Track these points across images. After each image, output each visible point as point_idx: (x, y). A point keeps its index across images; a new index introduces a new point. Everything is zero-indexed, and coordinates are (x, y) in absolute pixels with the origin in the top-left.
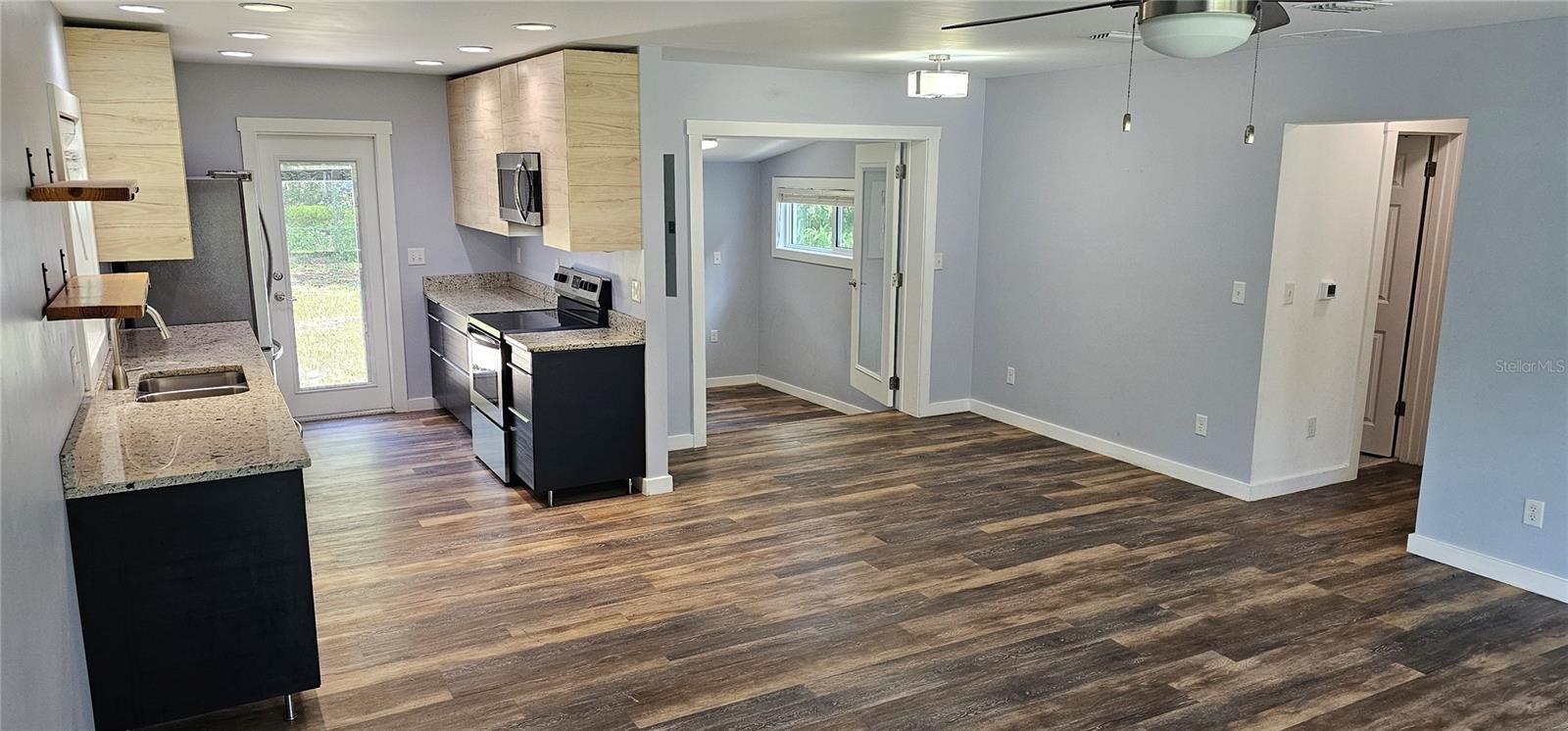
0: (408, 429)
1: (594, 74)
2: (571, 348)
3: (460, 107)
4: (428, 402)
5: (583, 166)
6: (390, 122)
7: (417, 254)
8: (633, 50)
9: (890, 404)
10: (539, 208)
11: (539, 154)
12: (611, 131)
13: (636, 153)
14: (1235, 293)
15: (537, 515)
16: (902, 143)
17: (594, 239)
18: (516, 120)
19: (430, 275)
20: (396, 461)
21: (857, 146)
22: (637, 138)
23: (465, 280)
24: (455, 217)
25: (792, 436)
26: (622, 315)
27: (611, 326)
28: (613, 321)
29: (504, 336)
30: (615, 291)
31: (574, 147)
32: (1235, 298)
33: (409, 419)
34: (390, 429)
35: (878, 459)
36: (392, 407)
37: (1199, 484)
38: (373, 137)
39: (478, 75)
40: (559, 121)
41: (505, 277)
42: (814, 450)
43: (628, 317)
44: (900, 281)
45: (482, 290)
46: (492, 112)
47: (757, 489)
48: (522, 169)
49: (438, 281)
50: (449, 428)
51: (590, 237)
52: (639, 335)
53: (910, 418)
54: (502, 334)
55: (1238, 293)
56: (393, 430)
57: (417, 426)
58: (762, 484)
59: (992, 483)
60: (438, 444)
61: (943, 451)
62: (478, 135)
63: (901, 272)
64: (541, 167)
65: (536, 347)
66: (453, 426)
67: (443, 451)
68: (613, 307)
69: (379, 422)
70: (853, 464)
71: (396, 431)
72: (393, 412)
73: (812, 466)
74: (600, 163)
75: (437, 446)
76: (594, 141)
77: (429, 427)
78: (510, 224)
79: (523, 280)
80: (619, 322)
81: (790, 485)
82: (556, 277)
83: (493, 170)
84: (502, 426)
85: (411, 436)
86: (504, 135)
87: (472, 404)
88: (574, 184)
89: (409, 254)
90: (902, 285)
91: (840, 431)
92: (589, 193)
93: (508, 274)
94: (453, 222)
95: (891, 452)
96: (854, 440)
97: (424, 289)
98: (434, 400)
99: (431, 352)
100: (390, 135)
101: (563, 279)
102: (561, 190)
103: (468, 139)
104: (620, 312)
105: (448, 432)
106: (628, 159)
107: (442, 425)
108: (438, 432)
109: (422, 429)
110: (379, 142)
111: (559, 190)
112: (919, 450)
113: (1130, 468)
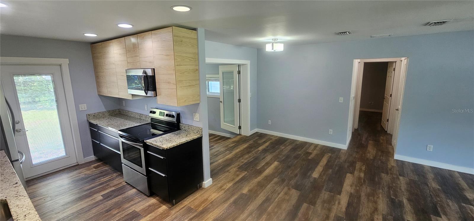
0: (88, 172)
1: (184, 37)
2: (180, 144)
3: (100, 53)
4: (92, 158)
5: (181, 73)
6: (68, 59)
7: (83, 107)
8: (195, 29)
9: (239, 133)
10: (154, 89)
11: (154, 69)
12: (190, 59)
13: (197, 67)
14: (340, 100)
15: (173, 212)
16: (238, 65)
17: (185, 101)
18: (136, 56)
19: (89, 113)
20: (90, 193)
21: (220, 66)
22: (197, 62)
24: (98, 92)
25: (225, 149)
26: (189, 126)
27: (182, 129)
28: (182, 127)
29: (145, 141)
30: (182, 117)
31: (177, 66)
32: (340, 102)
33: (86, 167)
34: (80, 173)
35: (256, 154)
36: (77, 163)
37: (331, 146)
38: (60, 65)
39: (110, 41)
40: (169, 55)
41: (118, 111)
42: (236, 154)
43: (192, 127)
44: (239, 101)
45: (110, 116)
46: (120, 54)
47: (238, 176)
48: (145, 75)
49: (92, 115)
50: (106, 168)
51: (184, 100)
52: (201, 133)
53: (247, 137)
54: (143, 141)
55: (341, 100)
56: (81, 174)
57: (92, 170)
58: (237, 173)
59: (292, 156)
60: (106, 178)
61: (267, 147)
62: (111, 63)
63: (240, 98)
64: (155, 74)
65: (168, 147)
66: (107, 167)
67: (109, 181)
68: (181, 122)
69: (74, 171)
70: (252, 157)
71: (84, 174)
72: (78, 165)
73: (243, 161)
74: (186, 72)
75: (106, 179)
76: (184, 63)
77: (97, 169)
78: (133, 95)
79: (127, 112)
80: (187, 128)
81: (245, 171)
82: (151, 112)
83: (122, 76)
84: (145, 175)
85: (91, 176)
86: (129, 63)
87: (123, 163)
88: (178, 80)
89: (80, 107)
90: (240, 102)
91: (235, 145)
92: (183, 83)
93: (119, 110)
94: (97, 94)
95: (256, 150)
96: (242, 147)
97: (87, 119)
98: (94, 155)
99: (92, 140)
100: (68, 64)
101: (154, 113)
102: (170, 83)
103: (105, 64)
104: (186, 124)
105: (106, 170)
106: (195, 70)
107: (102, 167)
108: (102, 171)
109: (94, 171)
110: (63, 66)
111: (169, 83)
112: (262, 148)
113: (311, 144)
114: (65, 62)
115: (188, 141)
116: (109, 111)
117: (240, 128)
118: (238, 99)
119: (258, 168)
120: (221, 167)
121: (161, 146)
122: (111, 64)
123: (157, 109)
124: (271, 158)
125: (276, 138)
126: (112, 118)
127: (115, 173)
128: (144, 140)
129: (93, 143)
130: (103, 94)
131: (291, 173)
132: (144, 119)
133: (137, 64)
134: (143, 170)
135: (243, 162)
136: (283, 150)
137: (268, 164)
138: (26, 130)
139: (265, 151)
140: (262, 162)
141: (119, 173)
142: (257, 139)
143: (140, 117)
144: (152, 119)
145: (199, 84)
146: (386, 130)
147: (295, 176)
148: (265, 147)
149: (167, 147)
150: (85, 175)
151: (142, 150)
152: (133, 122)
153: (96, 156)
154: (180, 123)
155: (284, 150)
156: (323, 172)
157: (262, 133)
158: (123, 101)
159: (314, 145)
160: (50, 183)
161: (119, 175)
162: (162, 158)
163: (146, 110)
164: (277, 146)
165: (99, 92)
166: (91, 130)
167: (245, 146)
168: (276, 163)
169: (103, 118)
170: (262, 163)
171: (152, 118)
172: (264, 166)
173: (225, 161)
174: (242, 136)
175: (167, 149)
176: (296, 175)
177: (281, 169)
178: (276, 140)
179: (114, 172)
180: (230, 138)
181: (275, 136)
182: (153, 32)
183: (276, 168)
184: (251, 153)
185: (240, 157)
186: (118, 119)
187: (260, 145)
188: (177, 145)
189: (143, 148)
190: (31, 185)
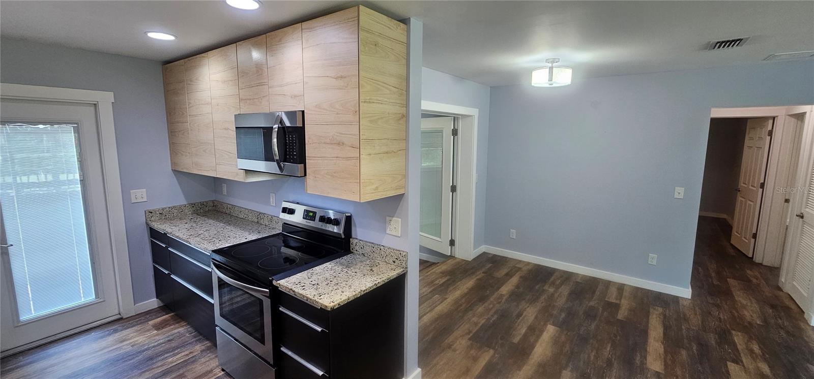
0: (140, 339)
1: (381, 35)
2: (362, 293)
3: (180, 82)
4: (153, 302)
5: (371, 121)
6: (112, 93)
7: (139, 195)
8: (404, 20)
9: (449, 254)
10: (301, 159)
11: (303, 112)
12: (390, 90)
13: (404, 111)
14: (676, 193)
16: (454, 117)
18: (260, 84)
19: (151, 208)
22: (405, 97)
23: (180, 209)
24: (172, 165)
25: (430, 290)
26: (373, 245)
27: (356, 252)
28: (357, 248)
29: (274, 283)
30: (357, 223)
31: (365, 102)
32: (676, 196)
33: (138, 325)
34: (122, 342)
35: (499, 303)
36: (120, 314)
37: (654, 290)
38: (95, 104)
39: (203, 55)
40: (345, 77)
41: (211, 204)
42: (457, 302)
43: (382, 248)
44: (454, 189)
45: (195, 215)
46: (224, 82)
47: (475, 359)
48: (280, 126)
49: (158, 213)
50: (181, 330)
51: (374, 187)
52: (404, 264)
53: (467, 262)
54: (271, 281)
55: (679, 193)
56: (125, 343)
57: (148, 334)
58: (471, 352)
59: (581, 313)
60: (177, 357)
61: (518, 287)
62: (203, 102)
63: (455, 184)
64: (305, 123)
65: (336, 303)
66: (183, 326)
67: (186, 366)
68: (353, 236)
69: (109, 335)
70: (493, 311)
71: (129, 344)
72: (121, 319)
73: (475, 319)
74: (382, 118)
75: (178, 359)
76: (379, 98)
77: (160, 332)
78: (247, 171)
79: (230, 206)
80: (367, 249)
81: (489, 347)
82: (285, 210)
83: (225, 129)
84: (272, 363)
85: (146, 350)
86: (242, 99)
87: (217, 326)
88: (364, 137)
89: (132, 194)
90: (456, 191)
91: (448, 280)
92: (374, 146)
93: (213, 202)
94: (170, 168)
95: (496, 295)
96: (465, 287)
97: (146, 220)
98: (157, 298)
99: (154, 266)
100: (113, 103)
101: (291, 212)
102: (343, 144)
103: (191, 105)
104: (367, 242)
105: (181, 335)
106: (400, 115)
107: (172, 327)
108: (171, 338)
109: (155, 336)
110: (101, 107)
111: (340, 144)
112: (507, 289)
113: (608, 284)
114: (105, 99)
115: (379, 285)
116: (193, 205)
117: (452, 243)
118: (451, 184)
119: (516, 340)
120: (431, 335)
121: (316, 298)
122: (202, 104)
123: (298, 203)
124: (535, 314)
125: (528, 267)
126: (199, 219)
127: (200, 342)
128: (273, 279)
129: (157, 272)
130: (182, 169)
131: (596, 357)
132: (267, 223)
133: (261, 103)
134: (267, 349)
135: (476, 324)
136: (553, 295)
137: (535, 331)
138: (9, 244)
139: (516, 296)
140: (518, 325)
141: (208, 343)
142: (490, 269)
143: (258, 220)
144: (286, 225)
145: (406, 150)
146: (750, 256)
147: (607, 365)
148: (513, 288)
149: (332, 304)
150: (132, 346)
151: (267, 303)
152: (244, 229)
153: (160, 299)
154: (351, 237)
155: (556, 295)
156: (668, 358)
157: (495, 256)
158: (223, 184)
159: (616, 287)
160: (52, 366)
161: (208, 349)
162: (319, 329)
163: (272, 204)
164: (537, 287)
165: (173, 163)
166: (153, 245)
167: (469, 283)
168: (550, 330)
169: (181, 219)
170: (519, 327)
171: (285, 223)
172: (525, 335)
173: (436, 320)
174: (458, 260)
175: (333, 310)
176: (609, 363)
177: (568, 346)
178: (530, 271)
179: (196, 341)
180: (434, 264)
181: (524, 262)
182: (305, 24)
183: (555, 341)
184: (489, 302)
185: (466, 311)
186: (211, 221)
187: (501, 282)
188: (355, 297)
189: (269, 300)
190: (8, 370)
